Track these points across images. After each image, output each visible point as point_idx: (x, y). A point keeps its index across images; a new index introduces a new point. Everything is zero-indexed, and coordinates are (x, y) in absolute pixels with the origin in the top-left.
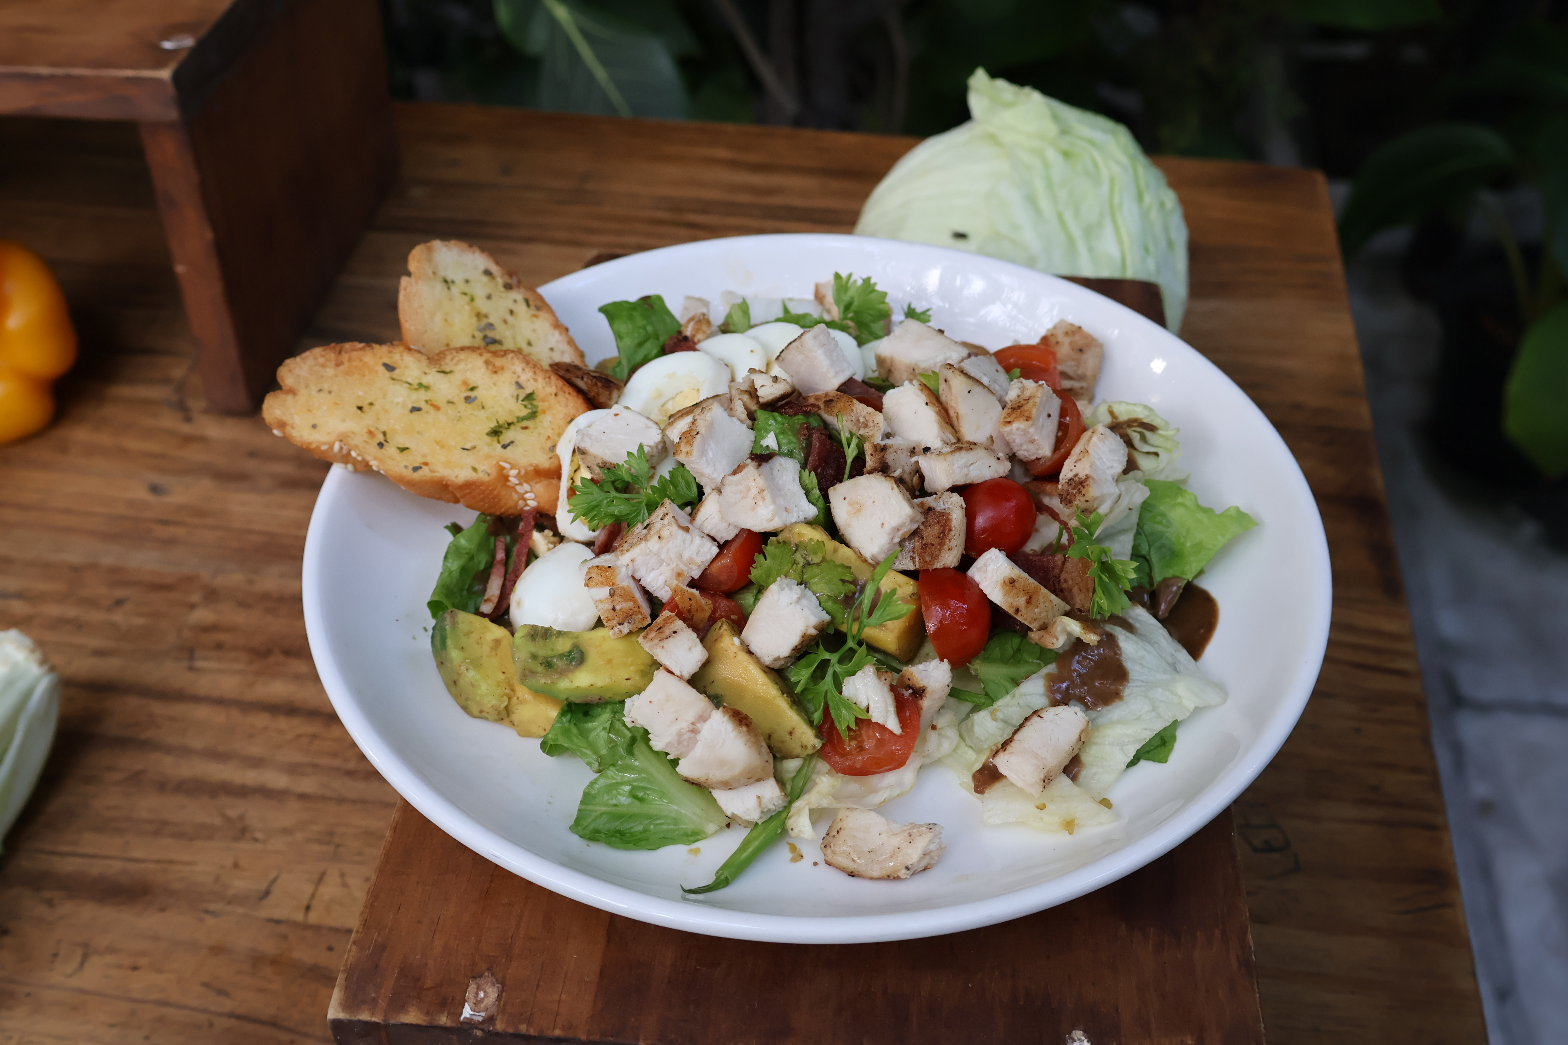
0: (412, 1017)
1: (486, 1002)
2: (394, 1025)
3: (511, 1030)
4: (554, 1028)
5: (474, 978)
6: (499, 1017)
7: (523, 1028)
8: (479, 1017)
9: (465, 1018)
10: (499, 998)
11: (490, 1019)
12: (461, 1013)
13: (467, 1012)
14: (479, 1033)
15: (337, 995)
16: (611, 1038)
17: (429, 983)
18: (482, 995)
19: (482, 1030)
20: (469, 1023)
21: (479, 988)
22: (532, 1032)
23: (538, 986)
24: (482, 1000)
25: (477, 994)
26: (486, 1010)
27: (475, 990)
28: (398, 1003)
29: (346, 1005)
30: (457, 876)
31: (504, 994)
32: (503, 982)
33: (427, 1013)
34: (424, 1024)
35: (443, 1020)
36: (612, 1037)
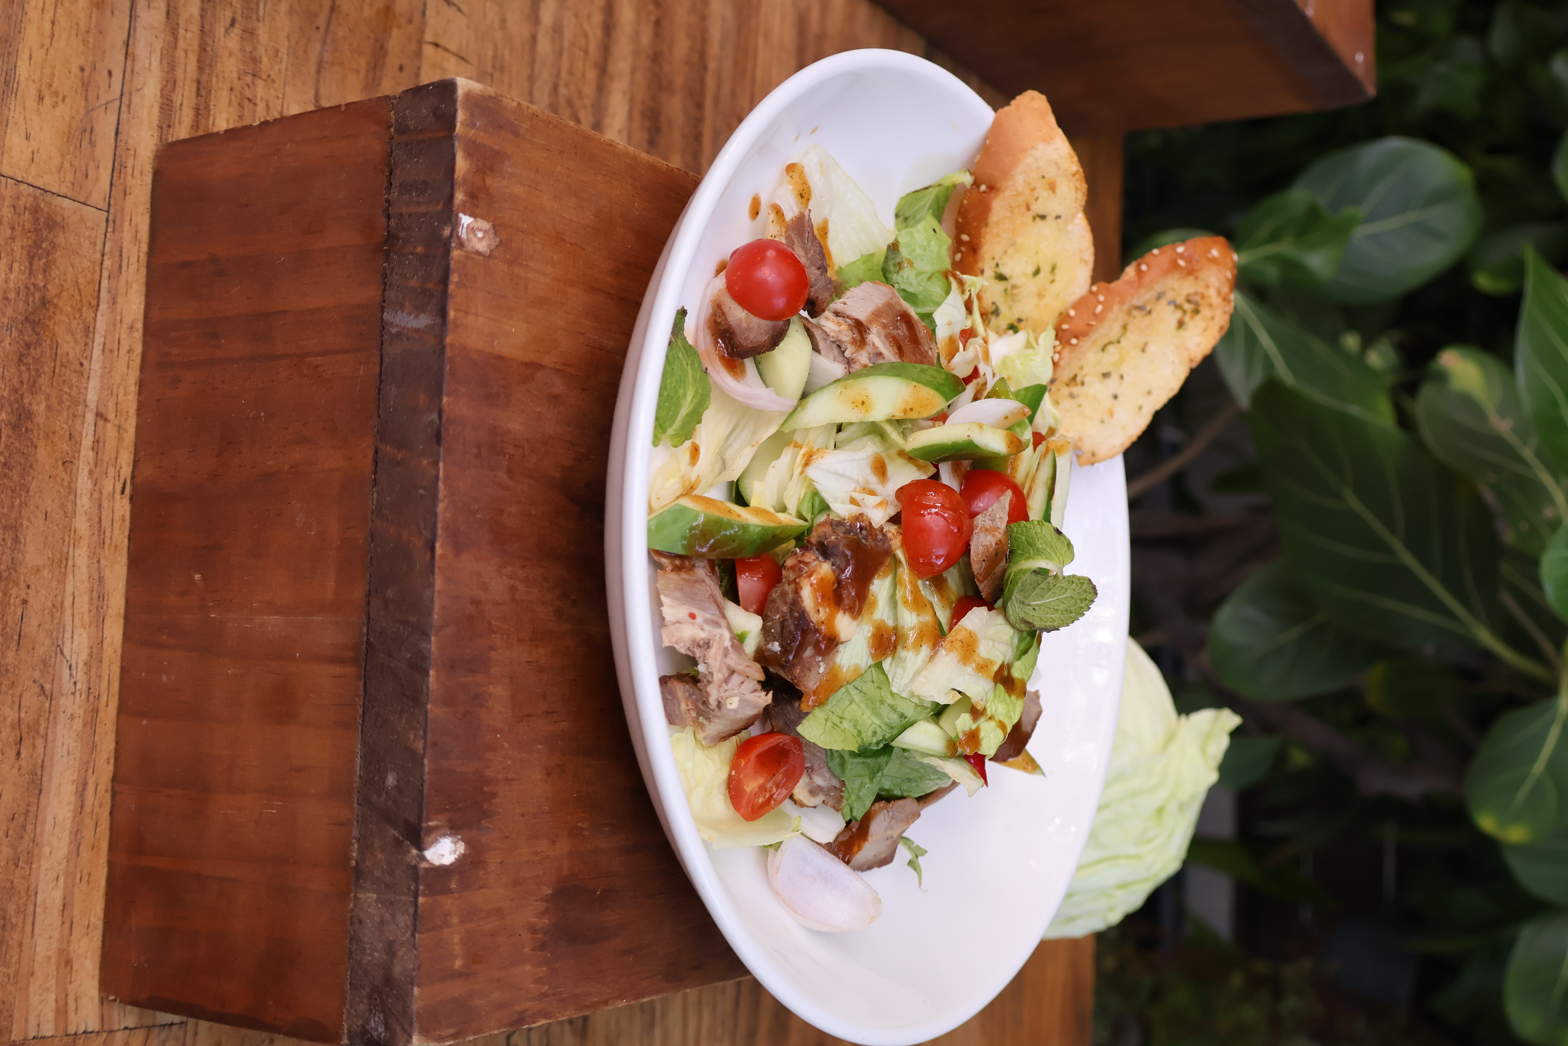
0: (462, 164)
1: (475, 239)
2: (453, 146)
3: (453, 265)
4: (456, 310)
5: (494, 227)
6: (463, 253)
7: (454, 278)
8: (463, 233)
9: (461, 218)
10: (478, 253)
11: (461, 245)
12: (465, 214)
13: (466, 220)
14: (447, 232)
15: (476, 87)
16: (448, 368)
17: (489, 181)
18: (480, 235)
19: (451, 235)
20: (457, 222)
21: (485, 232)
22: (451, 287)
23: (489, 293)
24: (475, 235)
25: (481, 230)
26: (469, 240)
27: (484, 228)
28: (473, 149)
29: (468, 95)
30: (575, 209)
31: (481, 258)
32: (491, 256)
33: (465, 180)
34: (456, 176)
35: (459, 197)
36: (450, 369)
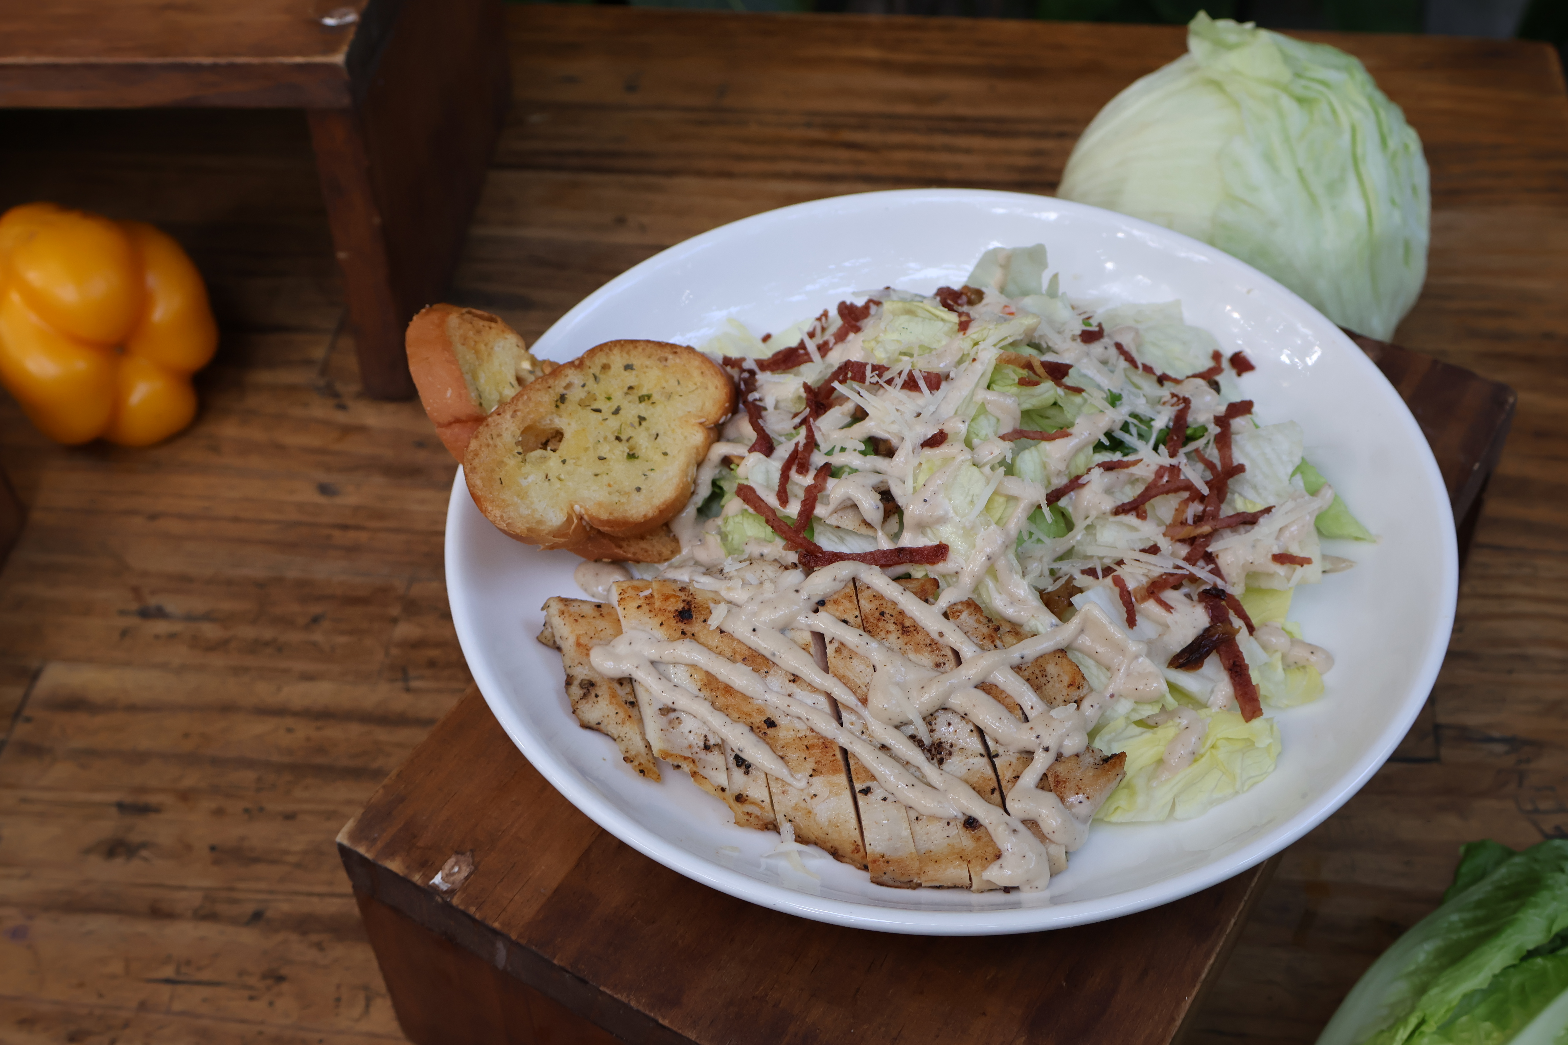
0: (395, 865)
1: (456, 877)
2: (380, 867)
3: (461, 907)
4: (496, 920)
5: (457, 853)
6: (459, 893)
7: (472, 910)
8: (444, 887)
9: (433, 883)
10: (467, 878)
11: (451, 892)
12: (433, 878)
13: (437, 879)
14: (439, 900)
15: (350, 825)
16: (534, 948)
17: (421, 844)
18: (456, 869)
19: (442, 898)
20: (435, 888)
21: (456, 863)
22: (477, 916)
23: (502, 880)
24: (454, 874)
25: (453, 867)
26: (453, 883)
27: (453, 863)
28: (390, 851)
29: (352, 836)
31: (472, 876)
32: (476, 866)
33: (408, 867)
34: (401, 874)
35: (417, 878)
36: (536, 946)
